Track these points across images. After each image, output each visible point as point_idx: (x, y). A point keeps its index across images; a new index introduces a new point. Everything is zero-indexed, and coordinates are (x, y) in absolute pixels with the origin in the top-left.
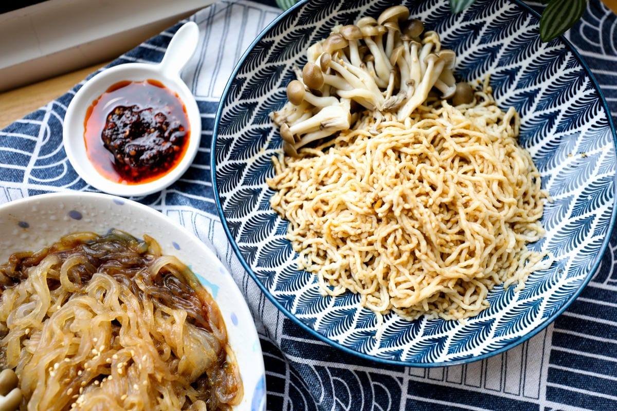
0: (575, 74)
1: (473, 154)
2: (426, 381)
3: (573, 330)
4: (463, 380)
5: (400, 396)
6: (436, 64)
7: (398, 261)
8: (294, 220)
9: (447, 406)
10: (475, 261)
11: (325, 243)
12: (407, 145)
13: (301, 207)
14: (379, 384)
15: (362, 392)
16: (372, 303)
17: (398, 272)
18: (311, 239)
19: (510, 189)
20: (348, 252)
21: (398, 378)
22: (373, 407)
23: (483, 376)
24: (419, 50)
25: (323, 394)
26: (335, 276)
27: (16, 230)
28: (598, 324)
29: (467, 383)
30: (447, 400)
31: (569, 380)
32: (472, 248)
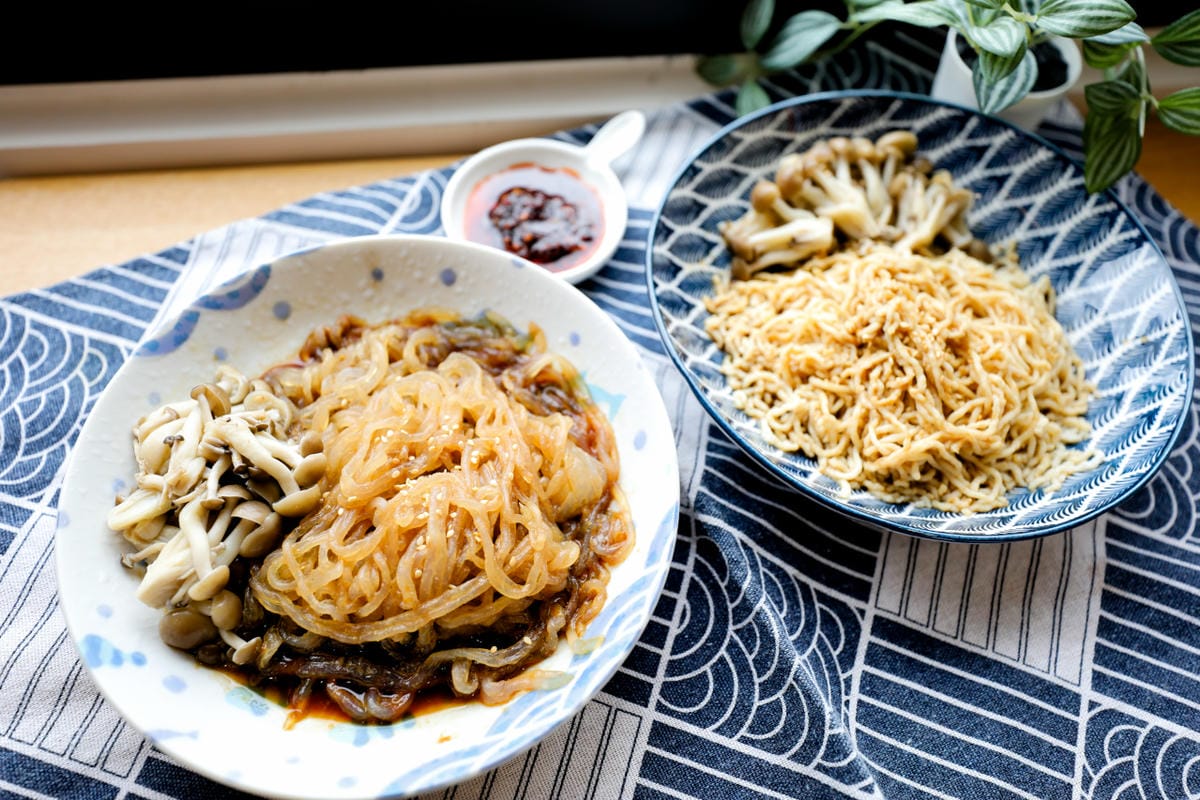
0: (1131, 240)
1: (993, 304)
2: (901, 620)
3: (1135, 592)
4: (960, 633)
5: (858, 636)
6: (948, 202)
7: (884, 401)
8: (736, 348)
9: (932, 667)
10: (992, 424)
11: (777, 382)
12: (905, 271)
13: (747, 335)
14: (827, 609)
15: (802, 608)
16: (836, 469)
17: (882, 419)
18: (757, 374)
19: (1042, 351)
20: (810, 394)
21: (857, 609)
22: (816, 635)
23: (992, 633)
24: (927, 187)
25: (749, 578)
26: (786, 427)
27: (364, 280)
28: (1173, 588)
29: (966, 638)
30: (933, 657)
31: (1128, 666)
32: (987, 406)
